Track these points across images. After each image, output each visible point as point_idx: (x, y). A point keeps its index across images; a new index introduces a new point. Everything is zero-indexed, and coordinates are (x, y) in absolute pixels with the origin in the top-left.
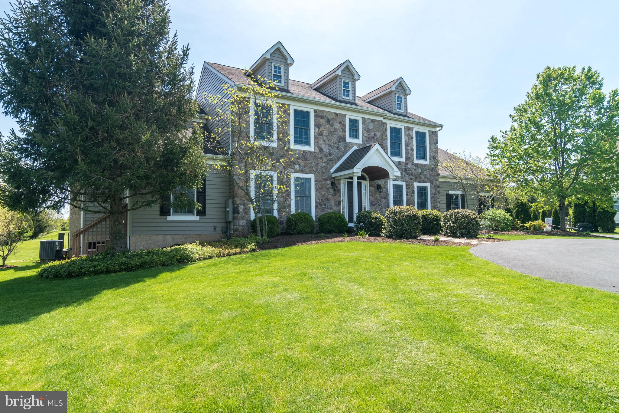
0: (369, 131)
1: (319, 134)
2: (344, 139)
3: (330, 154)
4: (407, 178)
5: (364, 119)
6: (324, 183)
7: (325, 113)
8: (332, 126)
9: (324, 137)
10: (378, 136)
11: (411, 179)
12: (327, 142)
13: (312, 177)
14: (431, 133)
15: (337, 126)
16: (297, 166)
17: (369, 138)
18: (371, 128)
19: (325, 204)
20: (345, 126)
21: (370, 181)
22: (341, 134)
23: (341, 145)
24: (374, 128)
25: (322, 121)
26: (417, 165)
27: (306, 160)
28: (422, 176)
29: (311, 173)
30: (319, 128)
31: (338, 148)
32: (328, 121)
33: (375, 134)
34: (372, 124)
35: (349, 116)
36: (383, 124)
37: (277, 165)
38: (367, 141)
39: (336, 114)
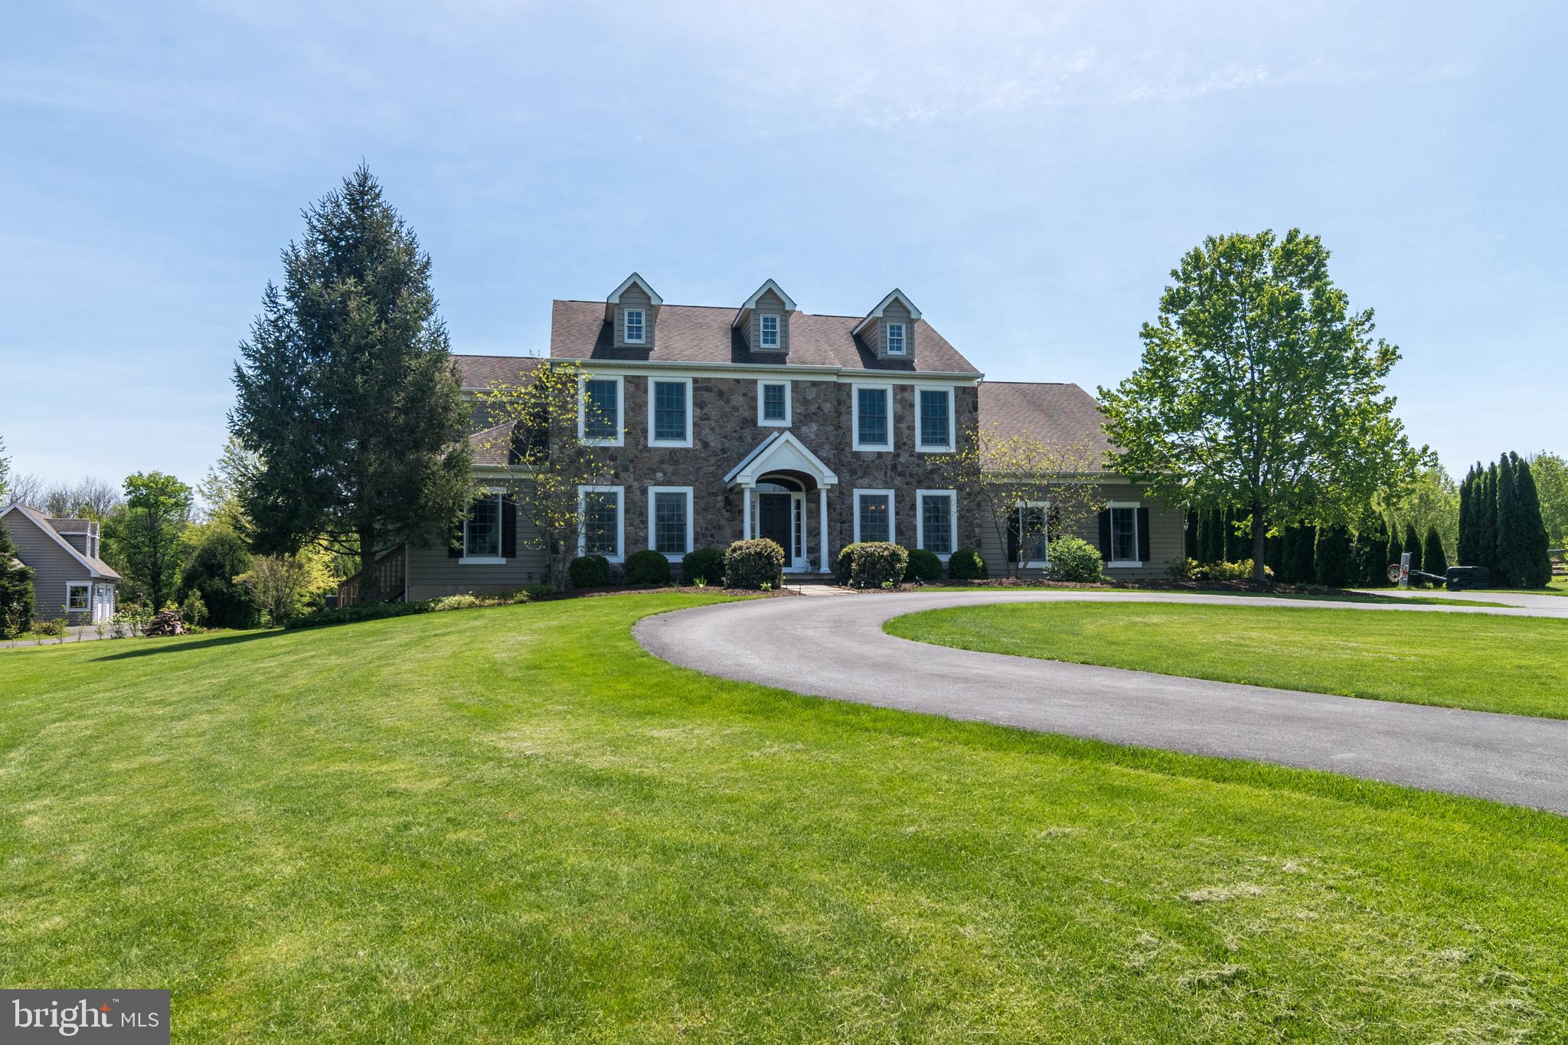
0: (805, 402)
1: (702, 419)
2: (754, 421)
3: (724, 451)
4: (898, 481)
5: (795, 384)
6: (711, 500)
7: (713, 383)
8: (728, 402)
9: (713, 424)
10: (826, 410)
11: (908, 484)
12: (717, 430)
13: (689, 491)
14: (958, 391)
15: (738, 400)
16: (659, 475)
17: (805, 416)
18: (810, 398)
19: (712, 536)
20: (754, 399)
21: (807, 491)
22: (746, 414)
23: (747, 433)
24: (818, 397)
25: (707, 396)
26: (921, 456)
27: (677, 463)
28: (935, 476)
29: (685, 484)
30: (702, 408)
31: (740, 439)
32: (721, 394)
33: (819, 408)
34: (814, 390)
35: (763, 381)
36: (838, 386)
37: (623, 475)
38: (801, 421)
39: (738, 381)
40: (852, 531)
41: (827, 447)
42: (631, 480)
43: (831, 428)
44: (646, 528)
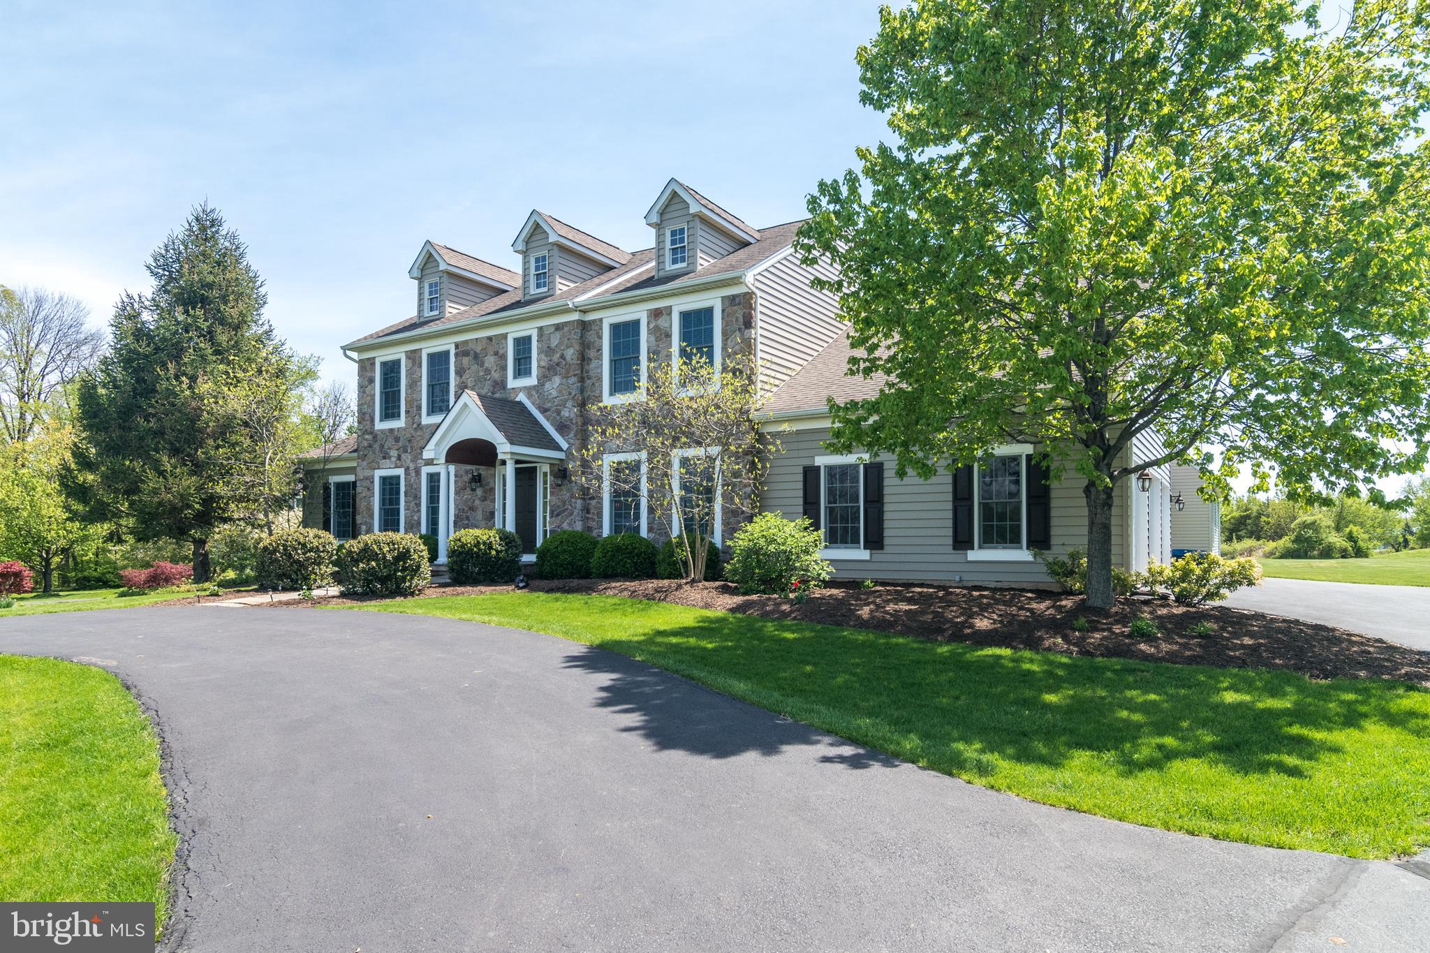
0: (550, 352)
2: (505, 383)
4: (652, 439)
5: (540, 329)
7: (471, 346)
8: (482, 365)
10: (568, 358)
11: (662, 442)
14: (727, 303)
15: (490, 361)
17: (549, 369)
18: (555, 344)
20: (503, 357)
22: (496, 376)
24: (560, 343)
25: (465, 360)
28: (694, 429)
30: (461, 376)
32: (476, 356)
33: (562, 357)
34: (558, 335)
35: (515, 331)
36: (584, 326)
37: (403, 456)
38: (545, 376)
39: (490, 339)
40: (601, 508)
41: (569, 404)
42: (408, 461)
43: (573, 380)
44: (419, 511)
